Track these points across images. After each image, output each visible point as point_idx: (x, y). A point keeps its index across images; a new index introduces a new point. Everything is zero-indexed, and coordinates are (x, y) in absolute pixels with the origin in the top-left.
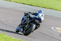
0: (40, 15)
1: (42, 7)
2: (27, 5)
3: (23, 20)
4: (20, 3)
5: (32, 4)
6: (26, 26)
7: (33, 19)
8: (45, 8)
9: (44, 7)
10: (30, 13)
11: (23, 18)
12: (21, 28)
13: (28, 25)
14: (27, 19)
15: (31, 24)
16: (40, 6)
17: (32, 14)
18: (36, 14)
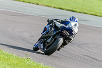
0: (73, 24)
1: (92, 14)
2: (67, 10)
3: (44, 31)
4: (55, 8)
5: (74, 10)
6: (49, 41)
7: (59, 29)
8: (96, 15)
9: (94, 15)
10: (56, 20)
11: (45, 28)
12: (41, 43)
13: (52, 39)
14: (51, 29)
15: (56, 36)
16: (87, 12)
17: (59, 22)
18: (66, 23)
